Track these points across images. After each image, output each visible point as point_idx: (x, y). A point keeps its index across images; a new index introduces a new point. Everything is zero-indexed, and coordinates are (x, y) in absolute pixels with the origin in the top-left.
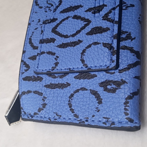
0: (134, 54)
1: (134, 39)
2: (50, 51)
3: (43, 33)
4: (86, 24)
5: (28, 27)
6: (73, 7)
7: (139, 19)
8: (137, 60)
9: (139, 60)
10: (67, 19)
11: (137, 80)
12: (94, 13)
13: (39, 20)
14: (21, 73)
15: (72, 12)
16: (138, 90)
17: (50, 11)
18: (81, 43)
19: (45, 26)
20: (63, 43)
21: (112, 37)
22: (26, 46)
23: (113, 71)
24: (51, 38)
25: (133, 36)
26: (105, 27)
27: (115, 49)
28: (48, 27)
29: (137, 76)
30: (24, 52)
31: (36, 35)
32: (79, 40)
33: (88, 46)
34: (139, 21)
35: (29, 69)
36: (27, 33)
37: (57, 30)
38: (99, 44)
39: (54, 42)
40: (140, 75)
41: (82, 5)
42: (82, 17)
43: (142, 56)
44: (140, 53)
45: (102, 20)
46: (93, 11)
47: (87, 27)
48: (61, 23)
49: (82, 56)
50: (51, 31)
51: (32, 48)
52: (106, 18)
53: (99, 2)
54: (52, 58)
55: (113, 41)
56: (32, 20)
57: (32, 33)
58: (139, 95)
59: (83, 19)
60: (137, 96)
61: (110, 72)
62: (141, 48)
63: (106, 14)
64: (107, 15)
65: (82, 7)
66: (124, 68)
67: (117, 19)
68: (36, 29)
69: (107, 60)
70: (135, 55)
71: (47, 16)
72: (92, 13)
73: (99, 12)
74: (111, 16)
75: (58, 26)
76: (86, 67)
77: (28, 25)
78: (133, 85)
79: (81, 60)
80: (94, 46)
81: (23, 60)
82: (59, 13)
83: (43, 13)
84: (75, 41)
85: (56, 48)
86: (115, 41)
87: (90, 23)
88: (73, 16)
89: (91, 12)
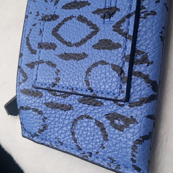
0: (149, 85)
1: (152, 63)
2: (51, 60)
3: (41, 34)
4: (93, 32)
5: (25, 21)
6: (78, 3)
7: (160, 35)
8: (153, 93)
9: (156, 93)
10: (71, 19)
11: (149, 120)
12: (104, 17)
13: (38, 12)
14: (19, 83)
15: (76, 10)
16: (150, 133)
17: (51, 2)
18: (86, 58)
19: (44, 23)
20: (65, 53)
21: (124, 57)
22: (23, 47)
23: (122, 103)
24: (51, 43)
25: (150, 59)
26: (116, 42)
27: (125, 76)
28: (48, 26)
29: (151, 114)
30: (21, 55)
31: (34, 34)
32: (84, 53)
33: (94, 64)
34: (160, 37)
35: (26, 79)
36: (24, 29)
37: (58, 32)
38: (107, 64)
39: (54, 49)
40: (155, 114)
41: (89, 2)
42: (88, 20)
43: (160, 86)
44: (158, 83)
45: (113, 30)
46: (102, 14)
47: (94, 37)
48: (64, 24)
49: (86, 76)
50: (51, 32)
51: (30, 51)
52: (117, 28)
53: (111, 1)
54: (53, 70)
55: (124, 64)
56: (30, 12)
57: (30, 31)
58: (150, 139)
59: (90, 24)
60: (148, 141)
61: (119, 103)
62: (160, 76)
63: (117, 23)
64: (119, 24)
65: (89, 4)
66: (136, 102)
67: (131, 33)
68: (34, 25)
69: (115, 87)
70: (151, 86)
71: (47, 9)
72: (101, 17)
73: (110, 18)
74: (124, 27)
75: (59, 27)
76: (91, 92)
77: (25, 18)
78: (144, 126)
79: (85, 81)
80: (101, 66)
81: (20, 66)
82: (61, 8)
83: (43, 2)
84: (79, 53)
85: (57, 57)
86: (127, 64)
87: (98, 31)
88: (77, 16)
89: (99, 14)
